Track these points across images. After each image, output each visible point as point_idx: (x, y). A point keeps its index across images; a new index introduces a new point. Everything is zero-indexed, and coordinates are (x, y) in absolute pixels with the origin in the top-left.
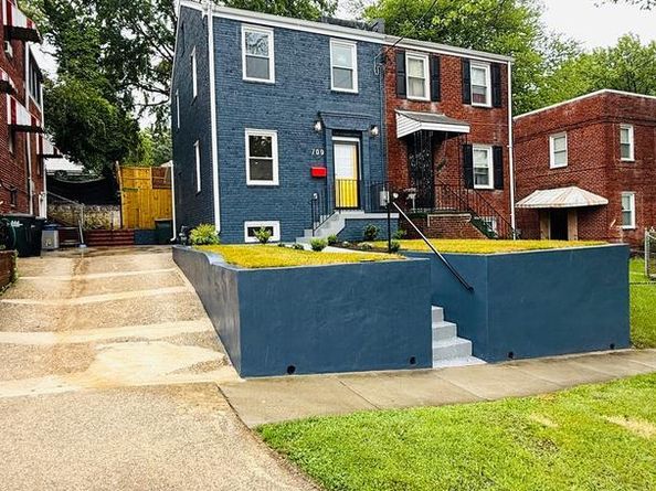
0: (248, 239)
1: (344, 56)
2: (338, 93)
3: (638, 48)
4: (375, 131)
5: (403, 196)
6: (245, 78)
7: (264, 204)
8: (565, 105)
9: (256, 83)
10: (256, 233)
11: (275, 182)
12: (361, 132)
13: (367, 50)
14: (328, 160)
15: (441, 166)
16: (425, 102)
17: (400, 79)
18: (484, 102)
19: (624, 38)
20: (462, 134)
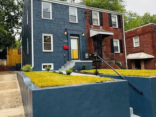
0: (43, 69)
1: (73, 12)
2: (72, 23)
3: (149, 16)
4: (84, 34)
5: (93, 55)
6: (42, 18)
7: (48, 58)
8: (137, 29)
9: (46, 19)
10: (45, 67)
11: (52, 51)
12: (79, 35)
13: (80, 10)
14: (69, 44)
15: (104, 46)
16: (98, 26)
17: (91, 19)
18: (116, 26)
19: (145, 14)
20: (111, 35)
